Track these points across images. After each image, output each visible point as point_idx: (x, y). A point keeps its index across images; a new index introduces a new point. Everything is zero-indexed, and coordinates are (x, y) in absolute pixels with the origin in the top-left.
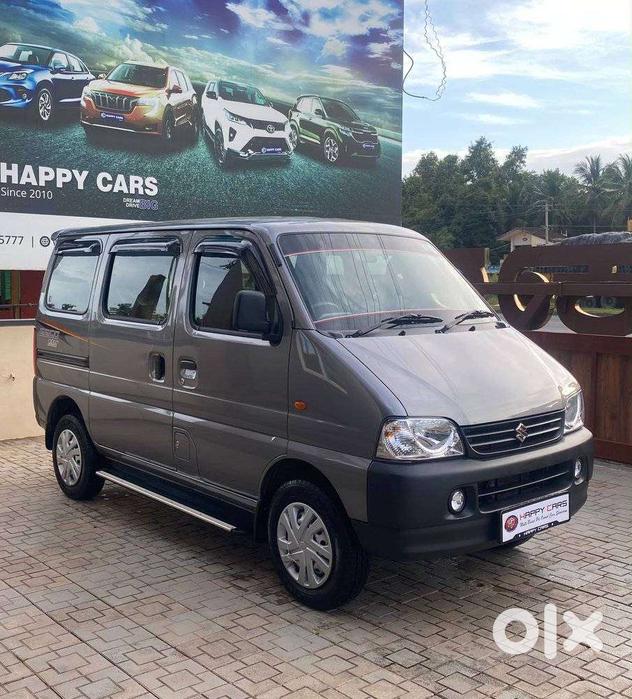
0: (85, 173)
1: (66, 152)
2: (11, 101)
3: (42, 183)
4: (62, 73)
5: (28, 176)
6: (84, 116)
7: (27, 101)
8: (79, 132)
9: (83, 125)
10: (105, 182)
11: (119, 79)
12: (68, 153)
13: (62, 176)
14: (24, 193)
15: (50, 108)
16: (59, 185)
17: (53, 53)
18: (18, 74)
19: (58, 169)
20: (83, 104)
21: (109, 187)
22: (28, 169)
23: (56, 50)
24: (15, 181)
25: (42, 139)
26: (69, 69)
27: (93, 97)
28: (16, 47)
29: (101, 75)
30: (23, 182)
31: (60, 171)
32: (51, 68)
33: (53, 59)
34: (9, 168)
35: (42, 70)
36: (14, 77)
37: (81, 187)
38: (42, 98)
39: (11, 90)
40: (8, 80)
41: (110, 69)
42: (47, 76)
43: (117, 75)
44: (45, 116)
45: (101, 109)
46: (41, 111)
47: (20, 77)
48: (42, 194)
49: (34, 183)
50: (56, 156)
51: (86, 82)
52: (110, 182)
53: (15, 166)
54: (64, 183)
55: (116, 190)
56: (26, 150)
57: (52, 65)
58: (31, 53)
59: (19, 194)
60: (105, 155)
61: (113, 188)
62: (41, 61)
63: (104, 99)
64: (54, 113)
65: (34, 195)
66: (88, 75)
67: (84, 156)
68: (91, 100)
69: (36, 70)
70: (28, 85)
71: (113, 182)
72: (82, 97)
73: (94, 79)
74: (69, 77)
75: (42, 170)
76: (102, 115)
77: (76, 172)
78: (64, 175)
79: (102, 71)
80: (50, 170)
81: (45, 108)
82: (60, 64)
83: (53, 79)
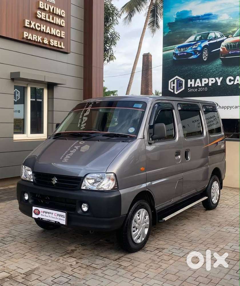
0: (221, 78)
1: (213, 71)
2: (193, 56)
3: (203, 85)
4: (213, 40)
5: (198, 83)
6: (221, 55)
7: (198, 55)
8: (219, 62)
9: (221, 59)
10: (230, 80)
11: (238, 35)
12: (214, 71)
13: (211, 81)
14: (196, 90)
15: (207, 55)
16: (210, 85)
17: (209, 33)
18: (195, 46)
19: (209, 79)
20: (221, 50)
21: (232, 82)
22: (198, 80)
23: (210, 32)
24: (193, 86)
25: (203, 68)
26: (216, 38)
27: (225, 46)
28: (195, 36)
29: (229, 36)
30: (196, 86)
31: (210, 79)
32: (208, 39)
33: (209, 36)
34: (191, 81)
35: (205, 41)
36: (194, 47)
37: (219, 84)
38: (204, 52)
39: (193, 52)
40: (192, 49)
41: (234, 32)
42: (207, 43)
43: (237, 34)
44: (205, 59)
45: (229, 50)
46: (203, 58)
47: (196, 47)
48: (203, 89)
49: (200, 85)
50: (209, 73)
51: (223, 41)
52: (232, 80)
53: (193, 80)
54: (212, 84)
55: (235, 83)
56: (197, 73)
57: (208, 38)
58: (200, 36)
59: (195, 90)
60: (230, 69)
61: (234, 83)
62: (204, 38)
63: (231, 46)
64: (208, 57)
65: (200, 90)
66: (223, 38)
67: (221, 71)
68: (225, 47)
69: (202, 42)
70: (199, 49)
71: (234, 80)
72: (221, 47)
73: (226, 39)
74: (215, 41)
75: (203, 80)
76: (230, 53)
77: (217, 79)
78: (212, 81)
79: (230, 34)
80: (207, 80)
81: (205, 56)
82: (212, 37)
83: (208, 44)
